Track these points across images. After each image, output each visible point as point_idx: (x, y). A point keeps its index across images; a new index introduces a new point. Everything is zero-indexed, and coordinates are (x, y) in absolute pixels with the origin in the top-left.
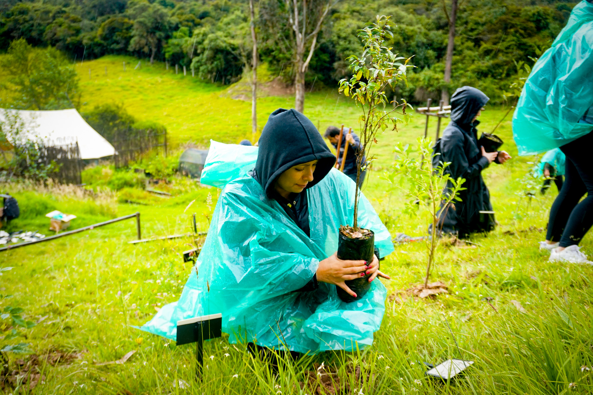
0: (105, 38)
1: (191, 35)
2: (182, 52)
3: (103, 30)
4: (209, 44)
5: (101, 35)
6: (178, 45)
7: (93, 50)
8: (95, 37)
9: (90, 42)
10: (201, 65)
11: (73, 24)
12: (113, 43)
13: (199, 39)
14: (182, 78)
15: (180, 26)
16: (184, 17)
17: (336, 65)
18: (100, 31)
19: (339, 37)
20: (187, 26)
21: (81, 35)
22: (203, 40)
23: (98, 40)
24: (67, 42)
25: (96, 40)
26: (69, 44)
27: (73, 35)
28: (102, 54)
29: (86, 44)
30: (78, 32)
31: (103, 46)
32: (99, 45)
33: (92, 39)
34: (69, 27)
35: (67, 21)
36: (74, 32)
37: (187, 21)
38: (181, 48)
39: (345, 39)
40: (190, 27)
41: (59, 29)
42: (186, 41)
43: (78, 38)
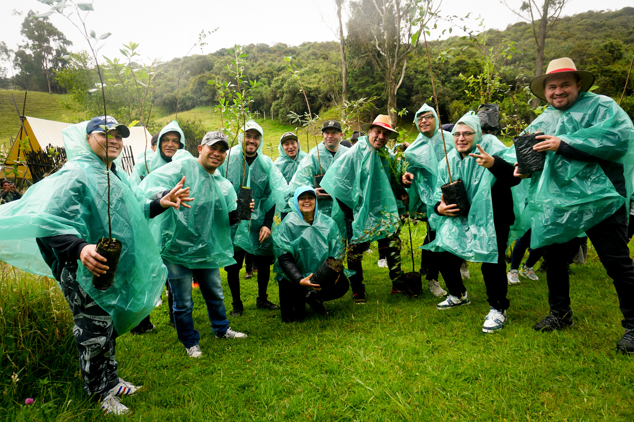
0: (195, 92)
1: (269, 84)
2: (263, 99)
3: (194, 86)
4: (288, 87)
5: (192, 90)
6: (258, 92)
7: (185, 103)
8: (188, 92)
9: (183, 97)
10: (281, 108)
11: (169, 83)
12: (202, 96)
13: (278, 84)
14: (263, 122)
15: (260, 77)
16: (263, 70)
17: (414, 98)
18: (191, 86)
19: (416, 72)
20: (266, 77)
21: (176, 91)
22: (282, 85)
23: (190, 94)
24: (164, 97)
25: (188, 94)
26: (165, 99)
27: (168, 91)
28: (193, 107)
29: (180, 98)
30: (173, 89)
31: (194, 100)
32: (190, 99)
33: (184, 94)
34: (167, 85)
35: (165, 80)
36: (170, 89)
37: (267, 73)
38: (261, 95)
39: (422, 72)
40: (269, 77)
41: (157, 87)
42: (266, 88)
43: (173, 94)
